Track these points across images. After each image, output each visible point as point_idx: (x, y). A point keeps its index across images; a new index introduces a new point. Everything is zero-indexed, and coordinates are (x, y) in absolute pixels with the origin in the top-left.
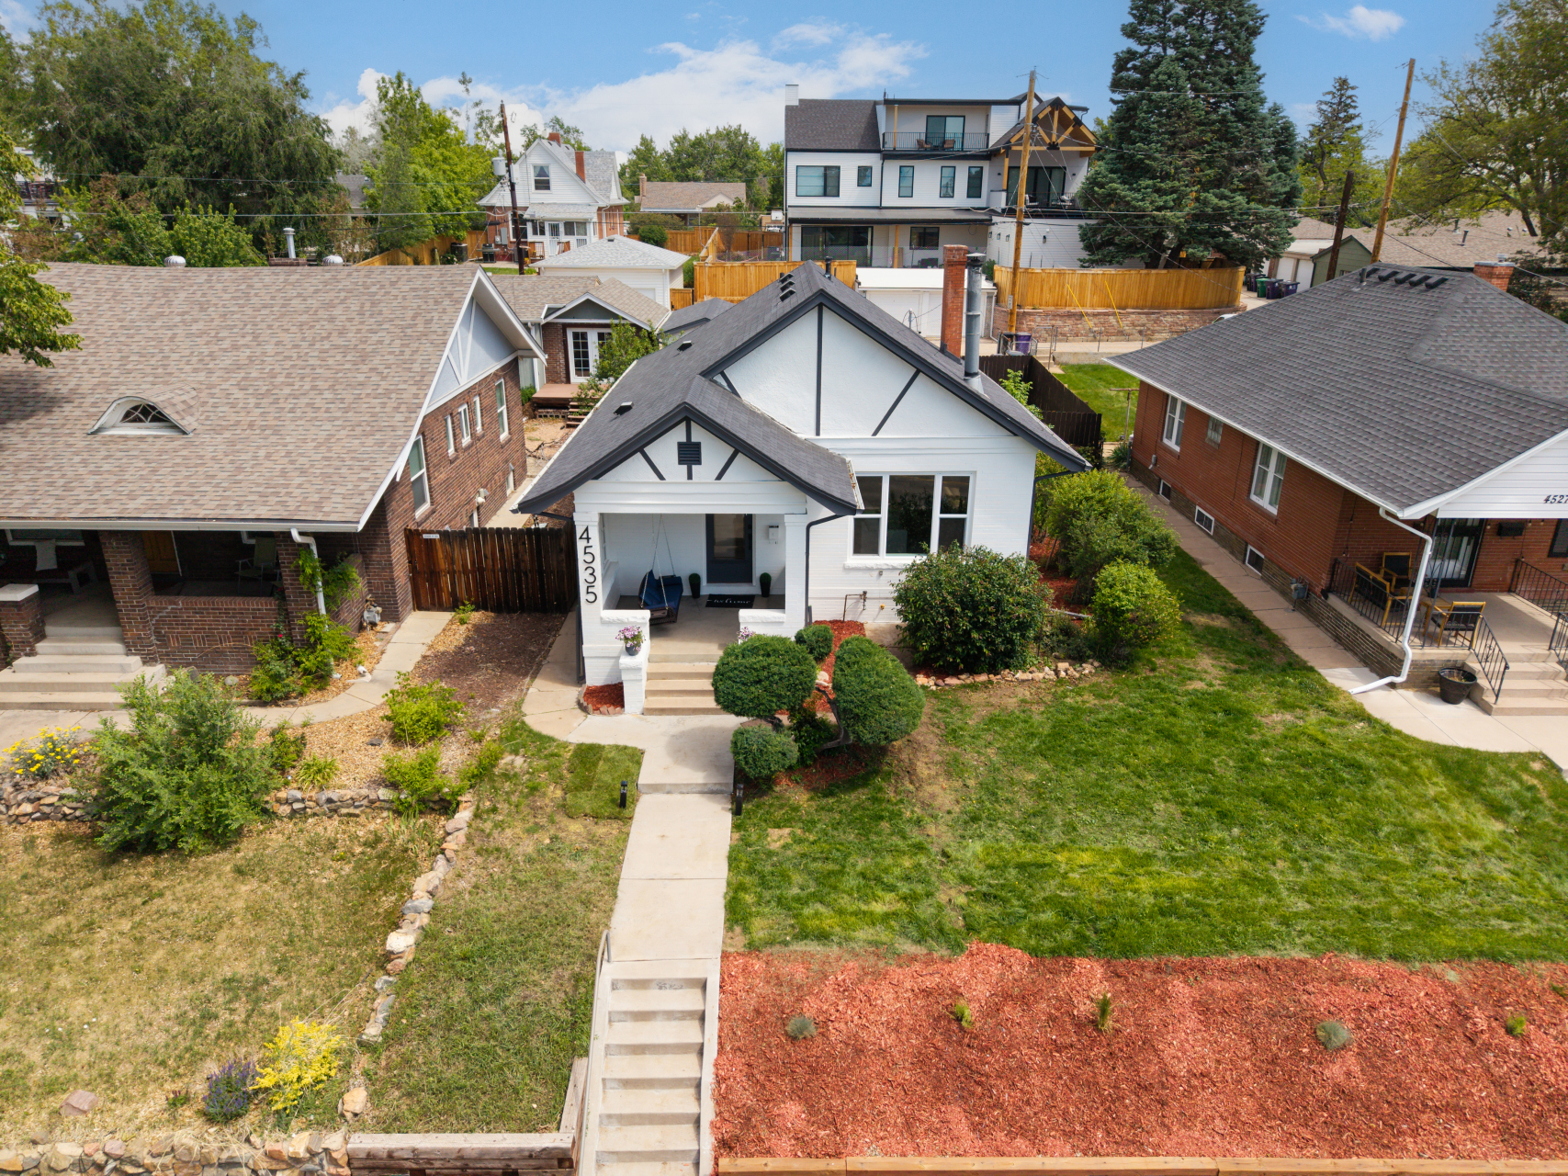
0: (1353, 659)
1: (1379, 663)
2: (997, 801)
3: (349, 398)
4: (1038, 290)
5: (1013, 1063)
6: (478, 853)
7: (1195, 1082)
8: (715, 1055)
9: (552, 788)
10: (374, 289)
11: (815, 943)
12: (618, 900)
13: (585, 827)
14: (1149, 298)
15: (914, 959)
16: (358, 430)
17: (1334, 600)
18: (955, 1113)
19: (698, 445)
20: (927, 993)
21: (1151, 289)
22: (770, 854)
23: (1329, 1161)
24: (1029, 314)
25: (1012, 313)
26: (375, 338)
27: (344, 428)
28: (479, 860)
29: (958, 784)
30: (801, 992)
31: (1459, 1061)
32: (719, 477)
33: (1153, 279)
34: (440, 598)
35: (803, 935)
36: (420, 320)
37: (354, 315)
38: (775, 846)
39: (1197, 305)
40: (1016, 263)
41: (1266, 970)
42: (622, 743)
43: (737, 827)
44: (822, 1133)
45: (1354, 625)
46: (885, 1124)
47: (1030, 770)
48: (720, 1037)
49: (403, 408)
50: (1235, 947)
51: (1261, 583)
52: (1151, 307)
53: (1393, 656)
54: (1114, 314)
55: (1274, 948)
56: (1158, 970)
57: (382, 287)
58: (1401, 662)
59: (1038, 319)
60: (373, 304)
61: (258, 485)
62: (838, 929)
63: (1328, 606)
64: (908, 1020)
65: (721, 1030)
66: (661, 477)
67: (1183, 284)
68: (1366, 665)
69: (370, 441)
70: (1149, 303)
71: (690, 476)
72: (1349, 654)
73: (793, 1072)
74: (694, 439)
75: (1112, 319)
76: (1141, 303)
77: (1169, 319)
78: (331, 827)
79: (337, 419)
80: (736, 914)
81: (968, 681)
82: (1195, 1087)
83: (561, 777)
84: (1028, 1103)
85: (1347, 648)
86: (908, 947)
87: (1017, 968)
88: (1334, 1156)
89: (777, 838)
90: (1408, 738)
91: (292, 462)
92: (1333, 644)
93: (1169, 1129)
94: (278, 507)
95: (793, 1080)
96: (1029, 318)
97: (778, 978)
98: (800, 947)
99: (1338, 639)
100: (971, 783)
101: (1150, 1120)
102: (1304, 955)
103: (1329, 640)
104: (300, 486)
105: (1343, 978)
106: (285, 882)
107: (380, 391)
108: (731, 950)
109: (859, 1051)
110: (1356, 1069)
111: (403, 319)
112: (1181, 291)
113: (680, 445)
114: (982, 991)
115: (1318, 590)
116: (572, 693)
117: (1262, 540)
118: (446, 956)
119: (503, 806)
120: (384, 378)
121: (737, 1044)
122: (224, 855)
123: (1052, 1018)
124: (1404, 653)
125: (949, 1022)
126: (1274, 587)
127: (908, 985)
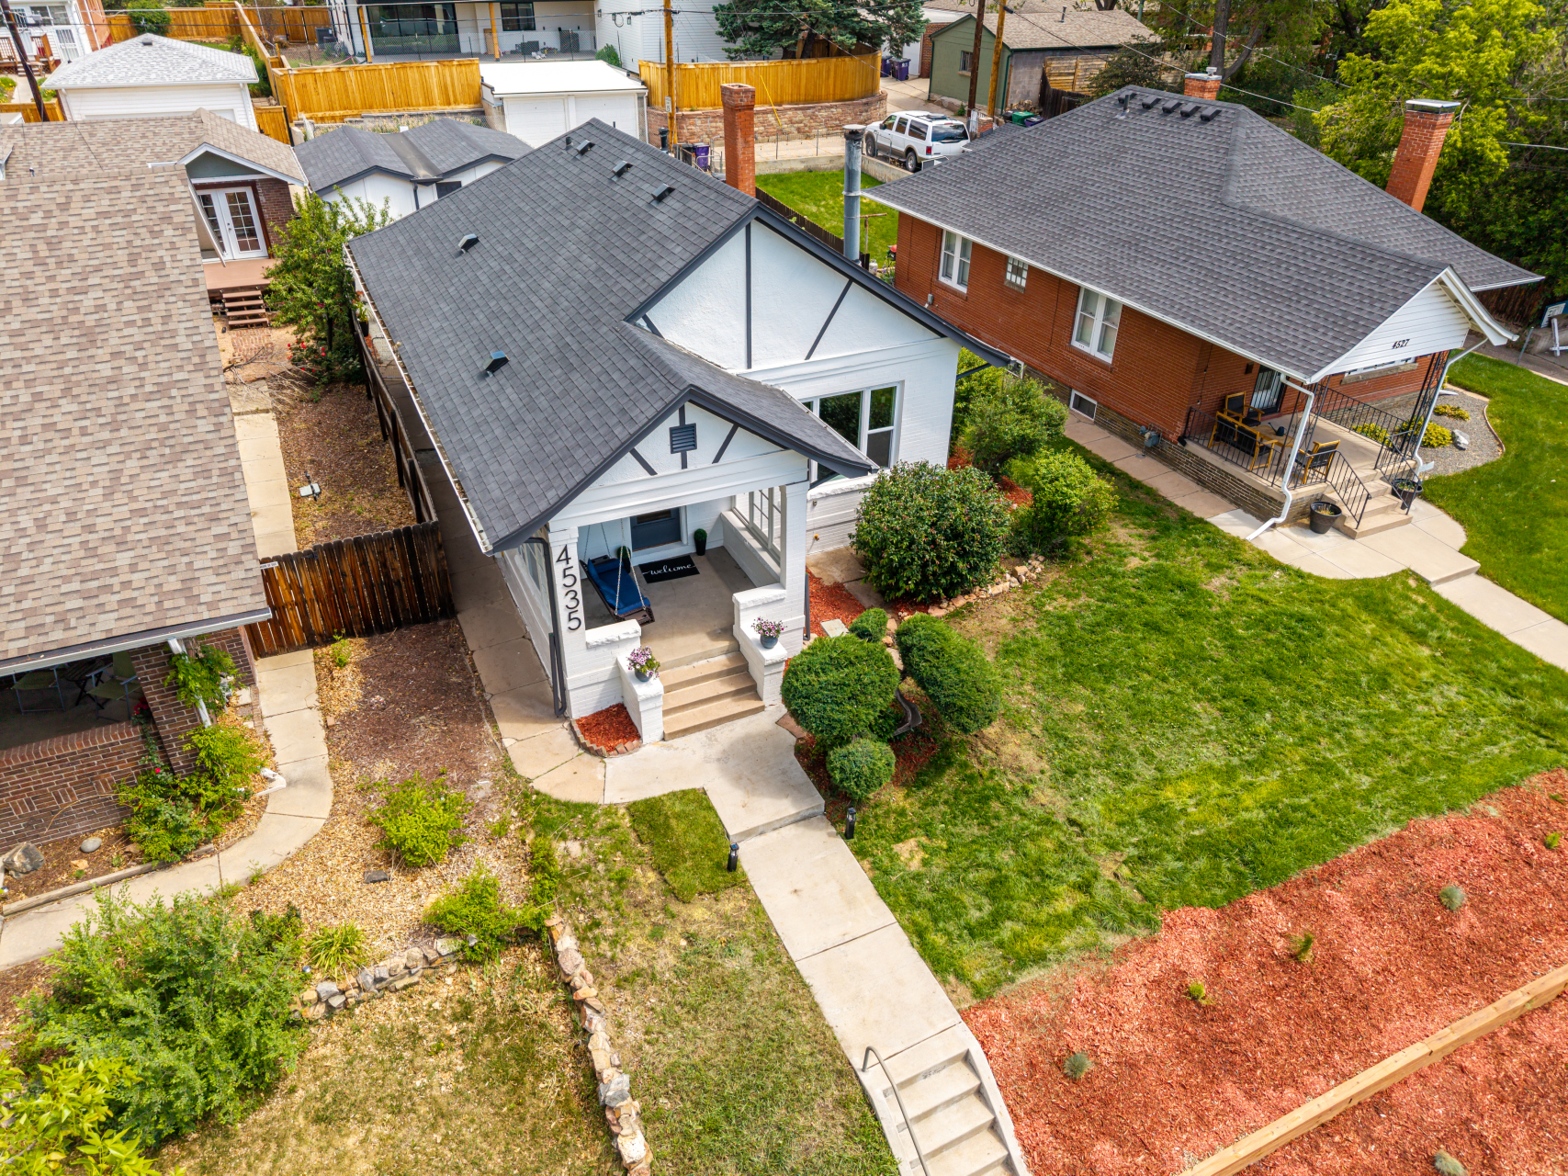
0: (1225, 502)
1: (1253, 504)
2: (1073, 746)
3: (108, 408)
4: (693, 89)
5: (1251, 1021)
6: (618, 986)
7: (1380, 979)
8: (1012, 1127)
9: (639, 871)
10: (36, 219)
11: (1036, 968)
12: (813, 990)
13: (710, 909)
14: (803, 91)
15: (1124, 951)
16: (153, 457)
17: (1192, 447)
18: (1230, 1090)
19: (693, 427)
20: (1157, 983)
21: (803, 82)
22: (917, 877)
23: (1490, 1008)
24: (689, 117)
25: (671, 118)
26: (88, 302)
27: (128, 455)
28: (627, 995)
29: (1027, 736)
30: (1056, 1027)
31: (1529, 885)
32: (717, 460)
33: (804, 70)
34: (288, 636)
35: (1021, 964)
36: (142, 265)
37: (29, 266)
38: (915, 865)
39: (847, 96)
40: (669, 59)
41: (1380, 854)
42: (677, 787)
43: (860, 853)
44: (1139, 1160)
45: (1220, 470)
46: (1181, 1127)
47: (1074, 700)
48: (1008, 1106)
49: (201, 411)
50: (1351, 841)
51: (1096, 427)
52: (806, 102)
53: (1271, 499)
54: (772, 112)
55: (1375, 831)
56: (1309, 884)
57: (48, 214)
58: (1281, 504)
59: (699, 122)
60: (52, 244)
61: (66, 579)
62: (1046, 945)
63: (1186, 452)
64: (1155, 1017)
65: (1005, 1098)
66: (652, 472)
67: (832, 74)
68: (1239, 506)
69: (183, 469)
70: (802, 98)
71: (684, 465)
72: (1218, 498)
73: (1089, 1112)
74: (688, 422)
75: (770, 118)
76: (795, 97)
77: (824, 113)
78: (389, 1011)
79: (107, 443)
80: (940, 964)
81: (952, 609)
82: (1382, 984)
83: (640, 855)
84: (1278, 1054)
85: (1214, 491)
86: (1112, 940)
87: (1211, 927)
88: (1491, 1001)
89: (909, 854)
90: (1320, 580)
91: (90, 529)
92: (1199, 488)
93: (1378, 1028)
94: (127, 611)
95: (1092, 1120)
96: (688, 121)
97: (1027, 1021)
98: (1025, 977)
99: (1200, 482)
100: (1036, 730)
101: (1363, 1026)
102: (1395, 830)
103: (1194, 486)
104: (133, 568)
105: (1433, 842)
106: (396, 1111)
107: (148, 388)
108: (965, 1006)
109: (1132, 1066)
110: (1474, 920)
111: (115, 265)
112: (831, 81)
113: (672, 430)
114: (1198, 963)
115: (1174, 437)
116: (558, 734)
117: (1092, 386)
118: (686, 1136)
119: (602, 915)
120: (143, 366)
121: (1028, 1106)
122: (277, 1103)
123: (1262, 966)
124: (1284, 496)
125: (1188, 1004)
126: (1112, 432)
127: (1139, 980)
